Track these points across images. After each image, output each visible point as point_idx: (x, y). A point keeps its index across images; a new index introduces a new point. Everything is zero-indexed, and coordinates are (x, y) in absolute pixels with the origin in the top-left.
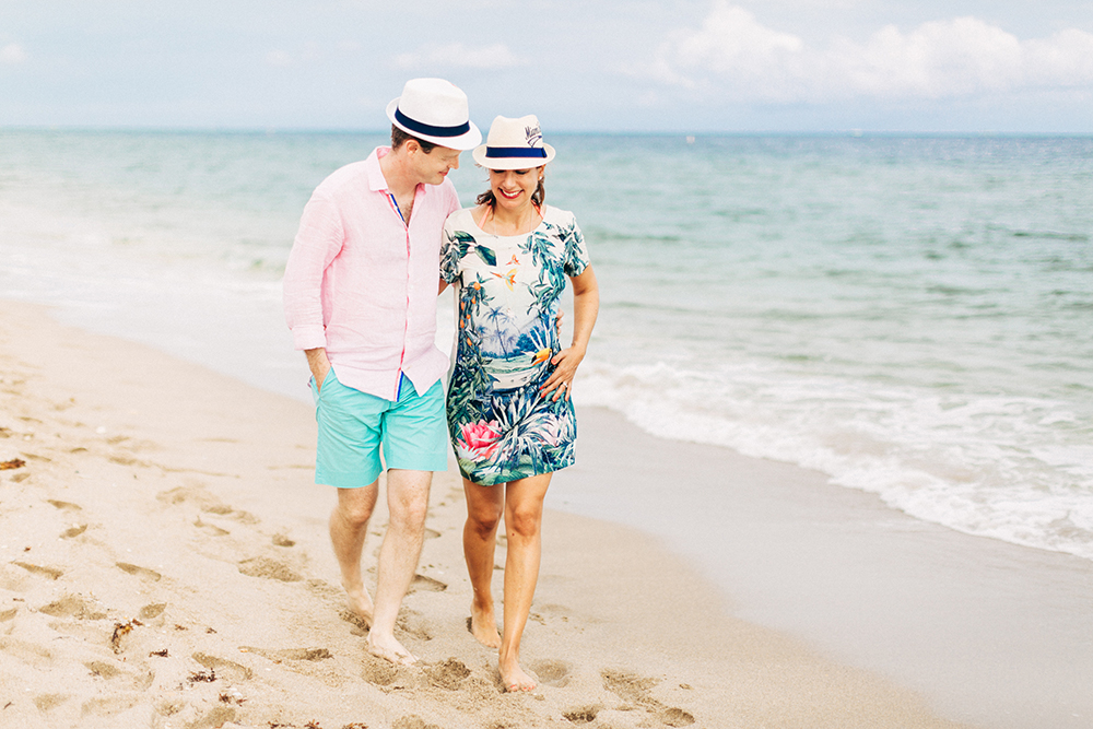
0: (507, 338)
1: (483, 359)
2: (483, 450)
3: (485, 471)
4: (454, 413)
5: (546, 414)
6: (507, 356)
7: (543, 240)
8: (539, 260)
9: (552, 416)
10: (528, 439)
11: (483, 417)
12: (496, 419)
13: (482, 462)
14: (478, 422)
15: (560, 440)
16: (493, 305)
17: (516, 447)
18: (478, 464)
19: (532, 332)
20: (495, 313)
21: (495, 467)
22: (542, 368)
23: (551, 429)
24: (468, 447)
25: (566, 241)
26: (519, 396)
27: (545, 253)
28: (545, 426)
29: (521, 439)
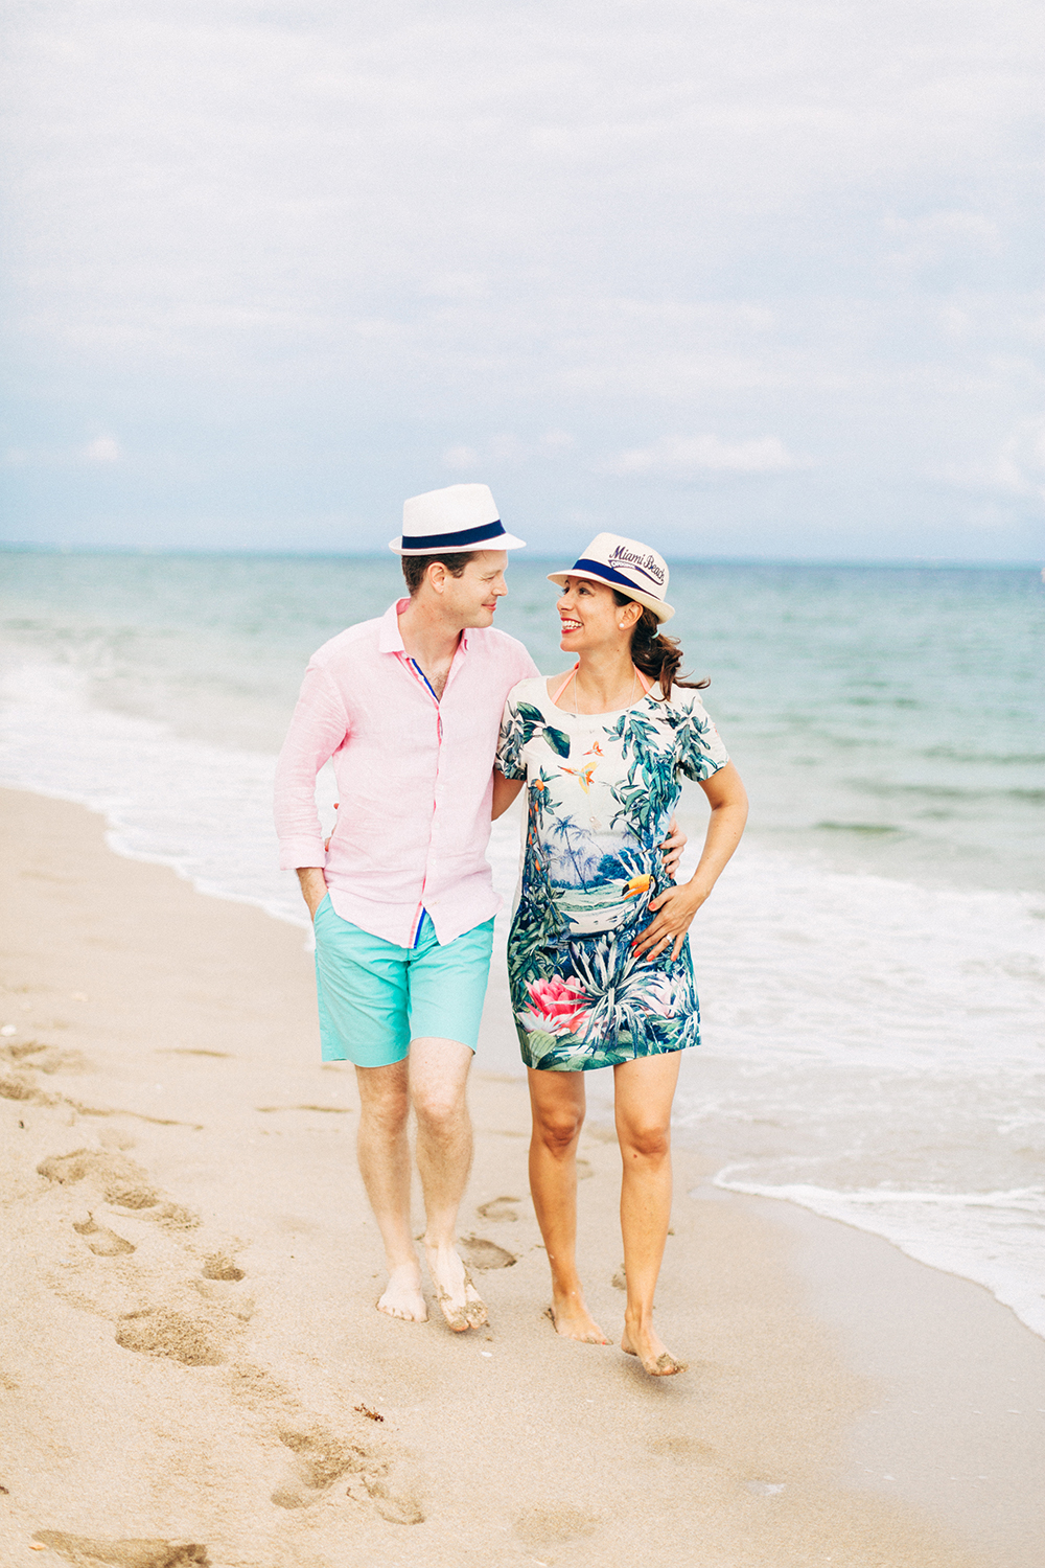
0: (584, 860)
1: (553, 890)
2: (565, 1018)
3: (572, 1050)
4: (516, 966)
5: (652, 973)
6: (584, 886)
7: (642, 723)
8: (632, 751)
9: (661, 975)
10: (628, 1008)
11: (557, 972)
12: (577, 976)
13: (565, 1037)
14: (550, 979)
15: (675, 1009)
16: (561, 813)
17: (612, 1020)
18: (559, 1039)
19: (622, 854)
20: (564, 825)
21: (585, 1047)
22: (640, 904)
23: (659, 992)
24: (542, 1015)
25: (678, 728)
26: (609, 945)
27: (643, 742)
28: (651, 988)
29: (618, 1008)
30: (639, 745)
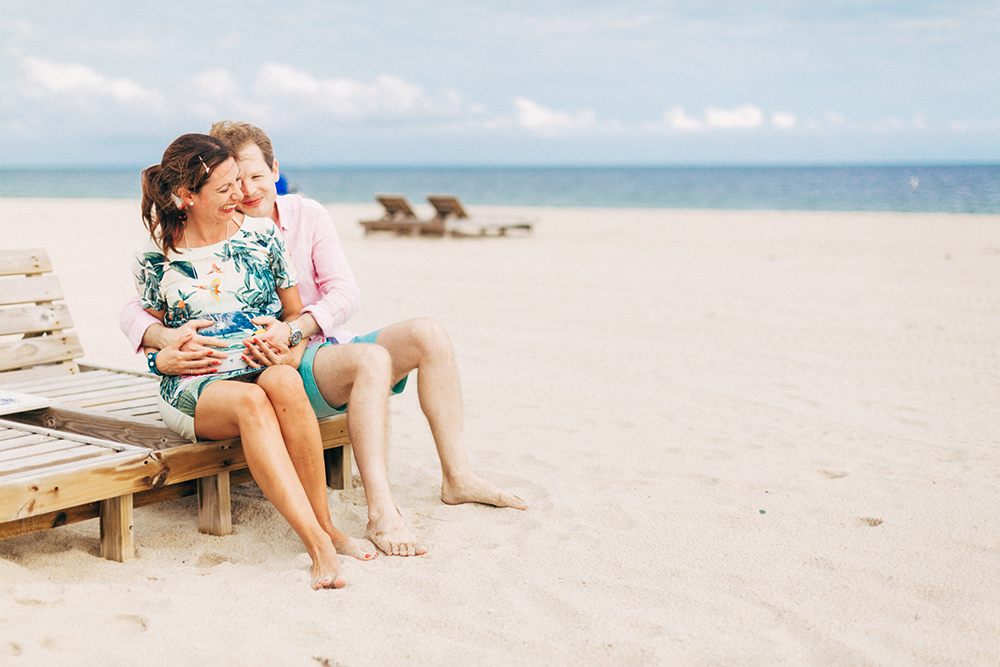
7: (242, 247)
25: (269, 246)
30: (246, 261)
